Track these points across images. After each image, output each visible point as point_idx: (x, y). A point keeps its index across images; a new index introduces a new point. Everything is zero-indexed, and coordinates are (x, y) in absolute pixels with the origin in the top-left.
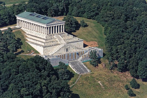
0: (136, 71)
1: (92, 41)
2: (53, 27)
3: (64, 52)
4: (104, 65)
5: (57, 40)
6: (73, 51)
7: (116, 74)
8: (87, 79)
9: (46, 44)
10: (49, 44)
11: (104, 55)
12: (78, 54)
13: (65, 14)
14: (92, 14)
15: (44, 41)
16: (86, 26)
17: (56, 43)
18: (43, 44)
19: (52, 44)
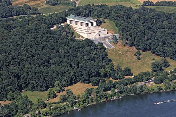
0: (139, 46)
1: (111, 30)
2: (91, 23)
3: (98, 37)
4: (120, 43)
5: (93, 30)
6: (102, 36)
7: (127, 48)
8: (113, 51)
9: (88, 32)
10: (89, 32)
11: (119, 38)
12: (106, 37)
13: (90, 16)
14: (107, 15)
15: (86, 31)
16: (105, 22)
17: (93, 32)
18: (86, 32)
19: (91, 32)
